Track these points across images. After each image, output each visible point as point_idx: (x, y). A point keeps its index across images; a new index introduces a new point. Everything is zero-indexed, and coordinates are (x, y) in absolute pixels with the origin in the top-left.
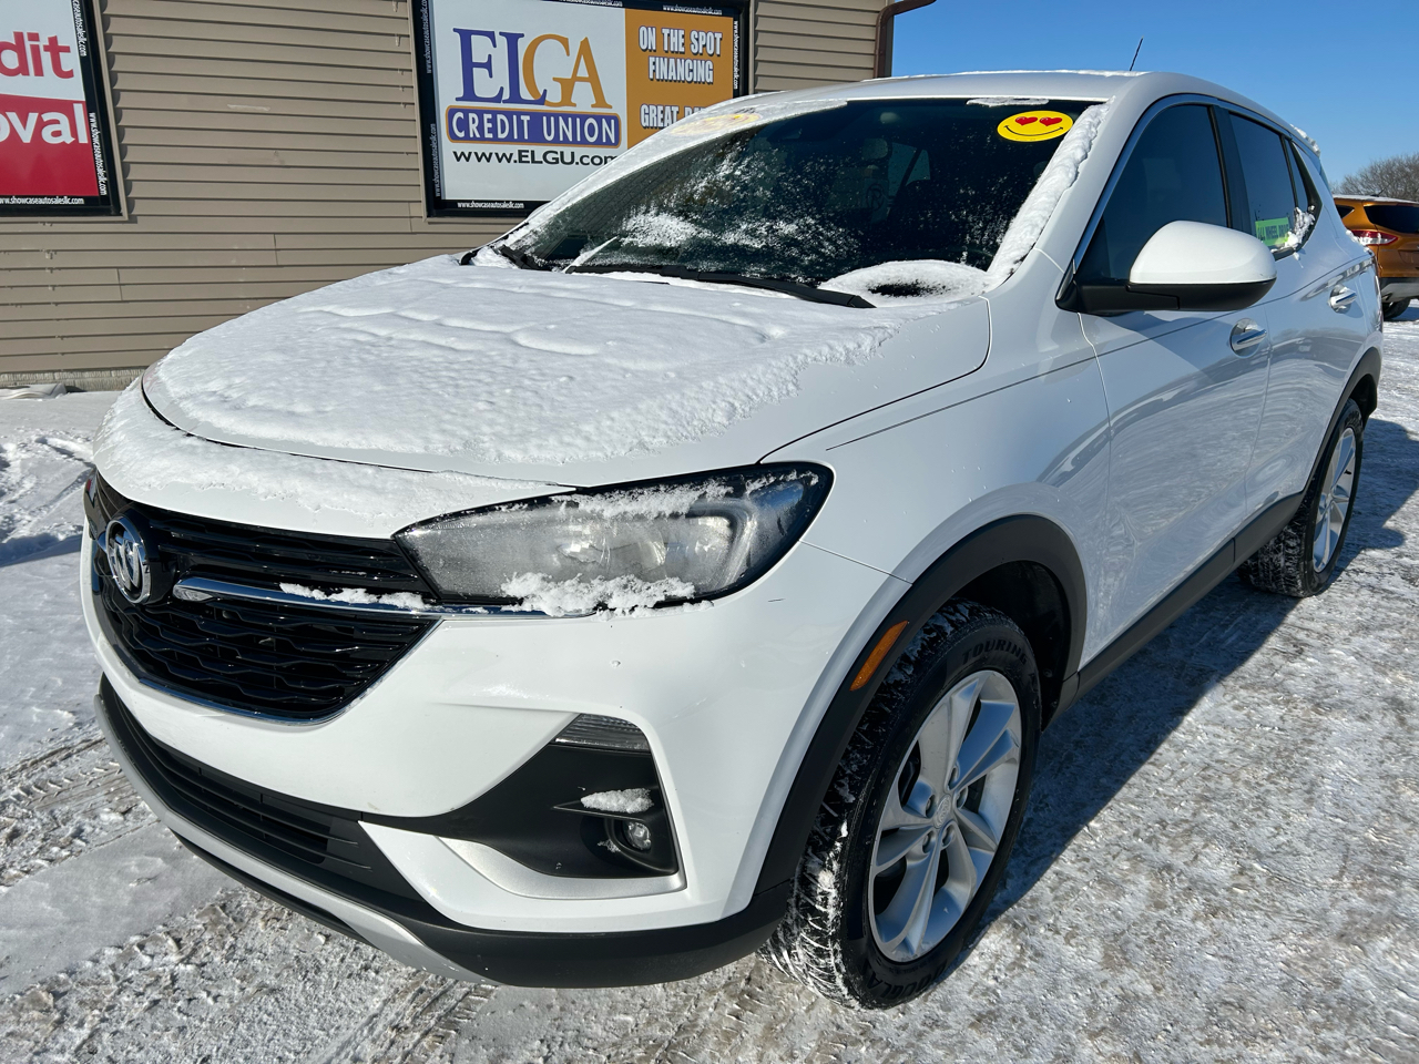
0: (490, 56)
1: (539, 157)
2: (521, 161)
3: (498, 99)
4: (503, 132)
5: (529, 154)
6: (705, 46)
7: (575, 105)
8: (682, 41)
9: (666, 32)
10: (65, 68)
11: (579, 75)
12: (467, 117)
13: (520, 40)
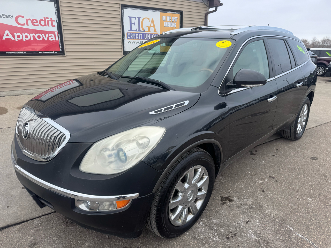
0: (135, 22)
4: (137, 37)
5: (142, 42)
6: (174, 20)
7: (150, 32)
8: (170, 19)
9: (167, 17)
10: (54, 25)
11: (151, 26)
12: (130, 34)
13: (141, 19)
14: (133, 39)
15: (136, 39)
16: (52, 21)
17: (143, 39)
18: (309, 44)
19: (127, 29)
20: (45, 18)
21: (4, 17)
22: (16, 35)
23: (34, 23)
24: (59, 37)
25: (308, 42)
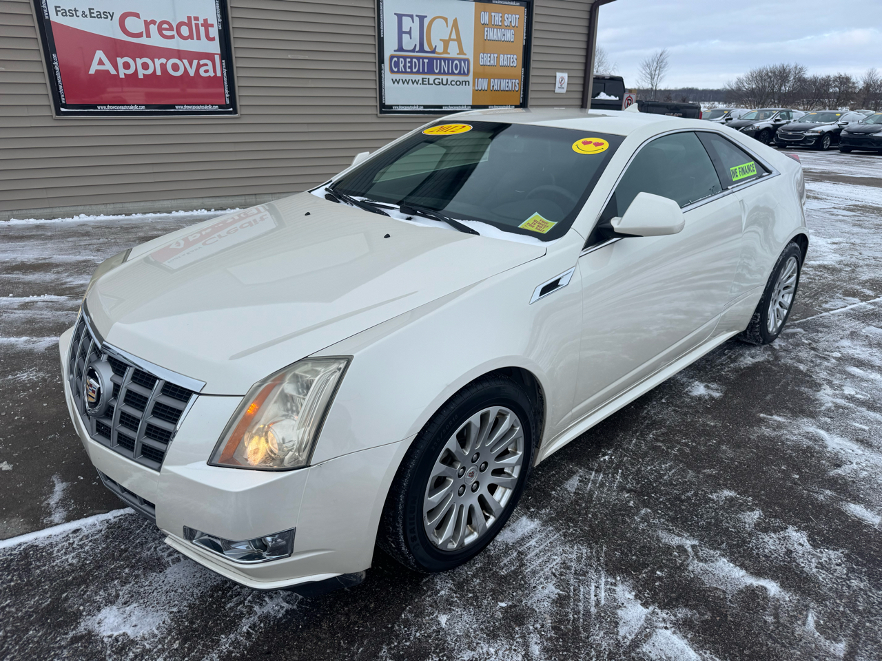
0: (411, 28)
1: (431, 82)
2: (423, 84)
3: (413, 51)
4: (415, 68)
5: (427, 80)
6: (511, 22)
7: (449, 54)
8: (500, 19)
9: (493, 14)
10: (211, 36)
11: (452, 37)
12: (398, 60)
13: (425, 19)
14: (406, 72)
15: (412, 72)
16: (207, 25)
17: (431, 72)
18: (855, 88)
19: (390, 48)
20: (189, 18)
21: (92, 15)
22: (120, 61)
23: (165, 32)
24: (224, 67)
25: (854, 83)
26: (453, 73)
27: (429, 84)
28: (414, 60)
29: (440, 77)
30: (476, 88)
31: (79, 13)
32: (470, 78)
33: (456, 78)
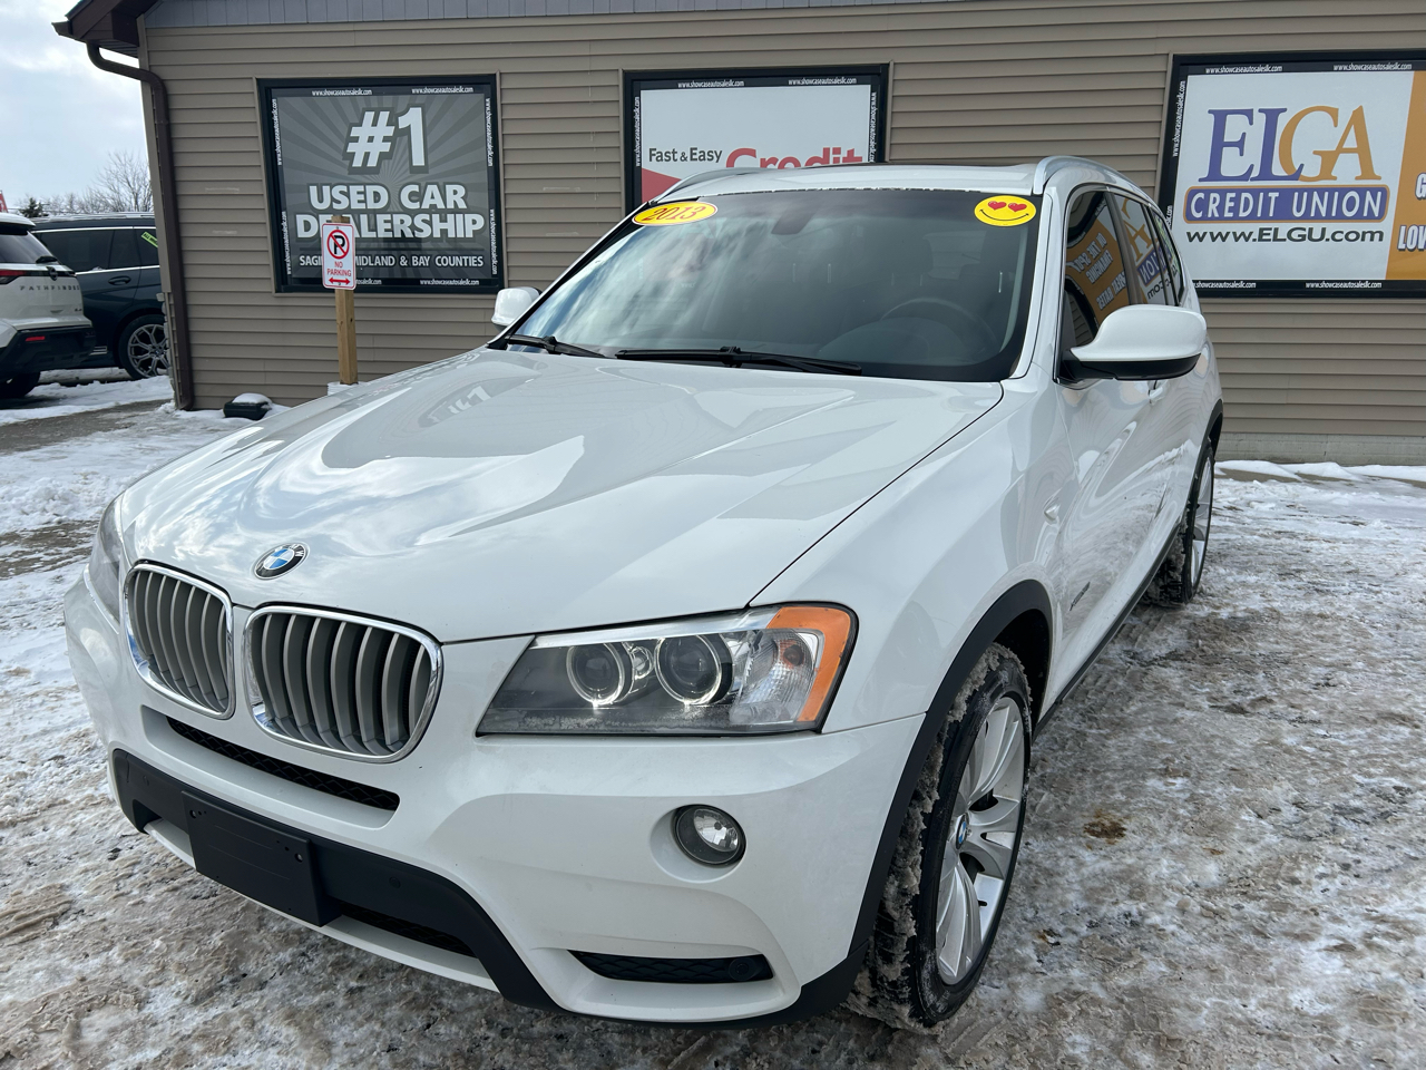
0: (1244, 134)
1: (1282, 235)
2: (1261, 239)
3: (1245, 177)
4: (1245, 210)
5: (1272, 232)
11: (1345, 146)
12: (1207, 197)
14: (1222, 219)
15: (1236, 218)
17: (1283, 213)
19: (1191, 174)
21: (694, 157)
26: (1340, 217)
27: (1275, 239)
28: (1244, 195)
29: (1307, 225)
30: (1402, 246)
31: (678, 156)
32: (1386, 225)
33: (1346, 227)
